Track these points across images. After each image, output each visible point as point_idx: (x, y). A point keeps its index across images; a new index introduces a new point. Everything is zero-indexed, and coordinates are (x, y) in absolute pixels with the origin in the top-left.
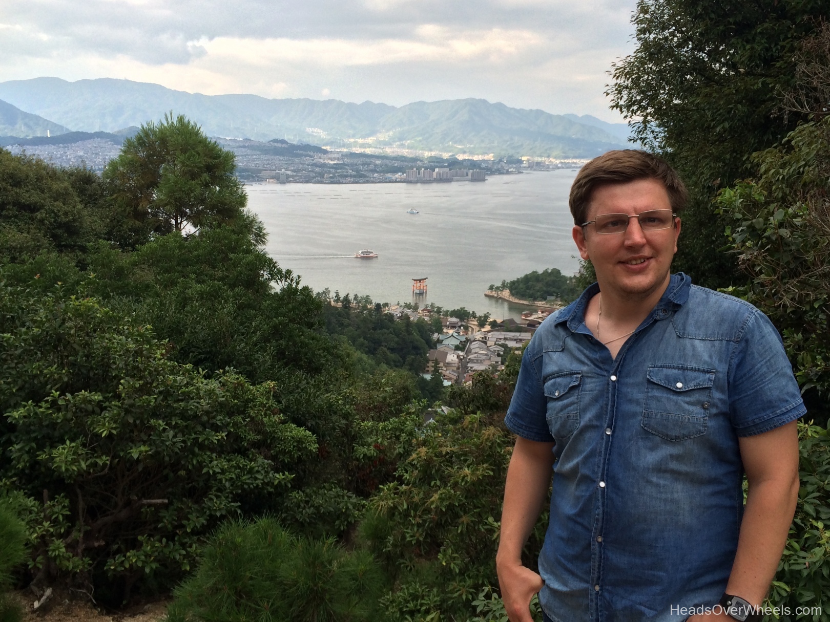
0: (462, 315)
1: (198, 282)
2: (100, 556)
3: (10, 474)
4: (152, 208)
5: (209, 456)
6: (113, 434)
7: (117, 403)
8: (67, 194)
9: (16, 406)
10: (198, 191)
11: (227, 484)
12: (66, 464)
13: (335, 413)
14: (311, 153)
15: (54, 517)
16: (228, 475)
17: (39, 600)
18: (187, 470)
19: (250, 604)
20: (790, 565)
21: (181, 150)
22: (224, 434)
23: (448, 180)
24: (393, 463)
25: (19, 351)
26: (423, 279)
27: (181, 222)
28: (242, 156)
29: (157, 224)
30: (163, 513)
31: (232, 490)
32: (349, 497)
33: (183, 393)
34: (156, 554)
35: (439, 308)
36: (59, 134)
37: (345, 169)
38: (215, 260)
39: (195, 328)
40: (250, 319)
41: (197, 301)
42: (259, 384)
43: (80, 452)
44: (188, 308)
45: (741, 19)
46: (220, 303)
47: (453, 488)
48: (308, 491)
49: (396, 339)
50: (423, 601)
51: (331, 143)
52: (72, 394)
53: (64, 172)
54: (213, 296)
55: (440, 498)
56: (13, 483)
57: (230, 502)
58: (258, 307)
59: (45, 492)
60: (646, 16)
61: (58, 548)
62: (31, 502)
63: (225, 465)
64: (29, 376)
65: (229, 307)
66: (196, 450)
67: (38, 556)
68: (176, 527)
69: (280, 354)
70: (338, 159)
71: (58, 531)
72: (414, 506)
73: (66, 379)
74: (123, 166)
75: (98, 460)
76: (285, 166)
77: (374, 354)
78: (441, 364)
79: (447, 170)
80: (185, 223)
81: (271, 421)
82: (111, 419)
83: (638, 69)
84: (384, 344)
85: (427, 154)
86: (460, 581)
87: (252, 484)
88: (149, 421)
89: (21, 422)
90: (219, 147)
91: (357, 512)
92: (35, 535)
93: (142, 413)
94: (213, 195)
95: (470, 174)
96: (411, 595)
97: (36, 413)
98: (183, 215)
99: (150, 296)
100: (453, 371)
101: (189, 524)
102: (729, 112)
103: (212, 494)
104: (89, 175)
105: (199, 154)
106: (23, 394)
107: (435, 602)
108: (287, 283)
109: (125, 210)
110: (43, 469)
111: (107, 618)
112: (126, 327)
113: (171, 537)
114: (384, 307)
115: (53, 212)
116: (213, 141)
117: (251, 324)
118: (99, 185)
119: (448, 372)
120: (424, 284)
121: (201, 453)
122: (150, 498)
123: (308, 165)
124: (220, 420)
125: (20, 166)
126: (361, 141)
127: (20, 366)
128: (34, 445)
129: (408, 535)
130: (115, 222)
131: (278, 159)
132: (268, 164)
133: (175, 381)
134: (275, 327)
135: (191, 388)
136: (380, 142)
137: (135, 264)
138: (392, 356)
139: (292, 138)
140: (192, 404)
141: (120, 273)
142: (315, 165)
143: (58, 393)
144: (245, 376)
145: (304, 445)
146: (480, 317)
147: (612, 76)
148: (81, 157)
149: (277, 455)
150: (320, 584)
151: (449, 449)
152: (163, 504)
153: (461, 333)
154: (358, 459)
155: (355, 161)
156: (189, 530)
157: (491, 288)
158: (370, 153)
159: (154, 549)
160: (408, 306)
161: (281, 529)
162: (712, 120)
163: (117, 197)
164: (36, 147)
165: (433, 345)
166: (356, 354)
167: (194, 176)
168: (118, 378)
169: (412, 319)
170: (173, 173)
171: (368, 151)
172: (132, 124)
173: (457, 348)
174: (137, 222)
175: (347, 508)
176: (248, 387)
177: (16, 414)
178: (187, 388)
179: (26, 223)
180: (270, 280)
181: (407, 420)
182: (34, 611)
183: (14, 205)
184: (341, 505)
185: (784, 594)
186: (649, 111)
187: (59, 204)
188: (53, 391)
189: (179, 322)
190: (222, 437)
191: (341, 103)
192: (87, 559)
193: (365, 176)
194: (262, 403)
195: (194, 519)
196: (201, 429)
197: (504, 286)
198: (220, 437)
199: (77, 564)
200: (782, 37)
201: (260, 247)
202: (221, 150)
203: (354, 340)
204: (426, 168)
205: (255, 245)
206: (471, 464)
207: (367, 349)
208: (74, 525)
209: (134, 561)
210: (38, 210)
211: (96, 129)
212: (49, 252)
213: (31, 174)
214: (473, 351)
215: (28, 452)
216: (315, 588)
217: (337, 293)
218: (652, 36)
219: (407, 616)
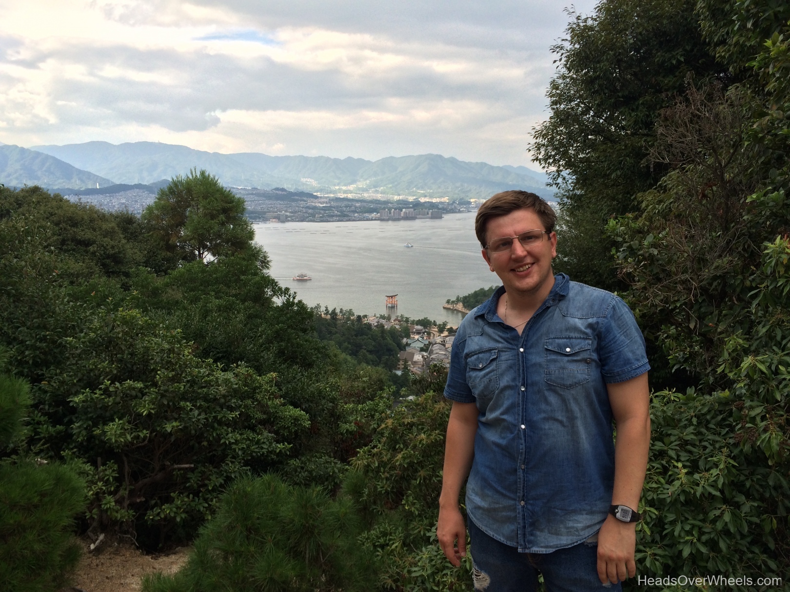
0: (426, 323)
1: (217, 298)
2: (141, 509)
3: (71, 447)
4: (180, 242)
5: (225, 430)
6: (152, 413)
7: (155, 390)
8: (114, 232)
9: (76, 394)
10: (216, 228)
11: (240, 453)
12: (115, 437)
13: (324, 398)
14: (305, 199)
15: (106, 478)
16: (241, 446)
17: (94, 543)
18: (209, 441)
19: (257, 537)
20: (658, 495)
21: (203, 197)
22: (237, 413)
23: (413, 218)
24: (369, 436)
25: (78, 351)
26: (394, 296)
27: (203, 253)
28: (251, 201)
29: (184, 255)
30: (190, 475)
31: (244, 457)
32: (336, 463)
33: (205, 381)
34: (185, 506)
35: (407, 318)
36: (106, 186)
37: (332, 210)
38: (230, 281)
39: (214, 333)
40: (257, 326)
41: (216, 313)
42: (264, 375)
43: (126, 427)
44: (209, 318)
45: (627, 93)
46: (233, 313)
47: (412, 449)
48: (303, 459)
49: (373, 343)
50: (391, 537)
51: (321, 190)
52: (120, 383)
53: (111, 215)
54: (228, 309)
55: (402, 457)
56: (74, 453)
57: (242, 466)
58: (263, 316)
59: (99, 459)
60: (557, 92)
61: (109, 502)
62: (88, 467)
63: (239, 437)
64: (86, 370)
65: (241, 317)
66: (216, 425)
67: (93, 509)
68: (200, 486)
69: (281, 353)
70: (326, 203)
71: (109, 489)
72: (383, 464)
73: (115, 372)
74: (157, 210)
75: (140, 434)
76: (285, 209)
77: (356, 355)
78: (410, 363)
79: (412, 210)
80: (206, 253)
81: (274, 404)
82: (150, 402)
83: (553, 131)
84: (364, 347)
85: (396, 198)
86: (420, 521)
87: (259, 452)
88: (179, 403)
89: (81, 405)
90: (233, 194)
91: (341, 475)
92: (92, 492)
93: (174, 397)
94: (228, 231)
95: (430, 213)
96: (381, 532)
97: (92, 399)
98: (205, 247)
99: (179, 309)
100: (419, 368)
101: (210, 483)
102: (620, 163)
103: (228, 460)
104: (131, 217)
105: (216, 199)
106: (82, 384)
107: (400, 537)
108: (286, 298)
109: (159, 244)
110: (97, 442)
111: (147, 557)
112: (161, 332)
113: (196, 494)
114: (364, 318)
115: (103, 246)
116: (228, 190)
117: (258, 330)
118: (138, 225)
119: (415, 369)
120: (395, 299)
121: (219, 427)
122: (180, 464)
123: (303, 208)
124: (234, 402)
125: (77, 211)
126: (344, 188)
127: (79, 362)
128: (90, 423)
129: (379, 487)
130: (151, 254)
131: (279, 204)
132: (272, 207)
133: (199, 372)
134: (277, 332)
135: (211, 378)
136: (359, 189)
137: (167, 285)
138: (370, 356)
139: (290, 187)
140: (212, 391)
141: (155, 292)
142: (308, 207)
143: (109, 382)
144: (253, 369)
145: (299, 422)
146: (440, 325)
147: (533, 137)
148: (123, 204)
149: (278, 430)
150: (311, 522)
151: (409, 420)
152: (190, 468)
153: (425, 338)
154: (342, 434)
155: (339, 204)
156: (210, 488)
157: (448, 302)
158: (351, 197)
159: (183, 503)
160: (382, 317)
161: (281, 482)
162: (608, 169)
163: (153, 234)
164: (88, 196)
165: (402, 348)
166: (342, 356)
167: (213, 217)
168: (155, 371)
169: (386, 327)
170: (197, 214)
171: (350, 196)
172: (164, 178)
173: (422, 350)
174: (168, 253)
175: (334, 472)
176: (255, 378)
177: (76, 399)
178: (209, 377)
179: (82, 255)
180: (272, 296)
181: (380, 402)
182: (90, 552)
183: (72, 241)
184: (329, 469)
185: (654, 517)
186: (561, 163)
187: (107, 239)
188: (106, 381)
189: (202, 329)
190: (236, 416)
191: (328, 159)
192: (131, 512)
193: (348, 216)
194: (266, 390)
195: (214, 479)
196: (219, 409)
197: (458, 300)
198: (234, 416)
199: (124, 514)
200: (658, 107)
201: (265, 271)
202: (234, 197)
203: (340, 344)
204: (395, 209)
205: (260, 269)
206: (427, 431)
207: (350, 352)
208: (121, 485)
209: (168, 512)
210: (91, 245)
211: (135, 181)
212: (100, 277)
213: (86, 217)
214: (434, 352)
215: (86, 429)
216: (307, 525)
217: (326, 307)
218: (562, 106)
219: (378, 549)
